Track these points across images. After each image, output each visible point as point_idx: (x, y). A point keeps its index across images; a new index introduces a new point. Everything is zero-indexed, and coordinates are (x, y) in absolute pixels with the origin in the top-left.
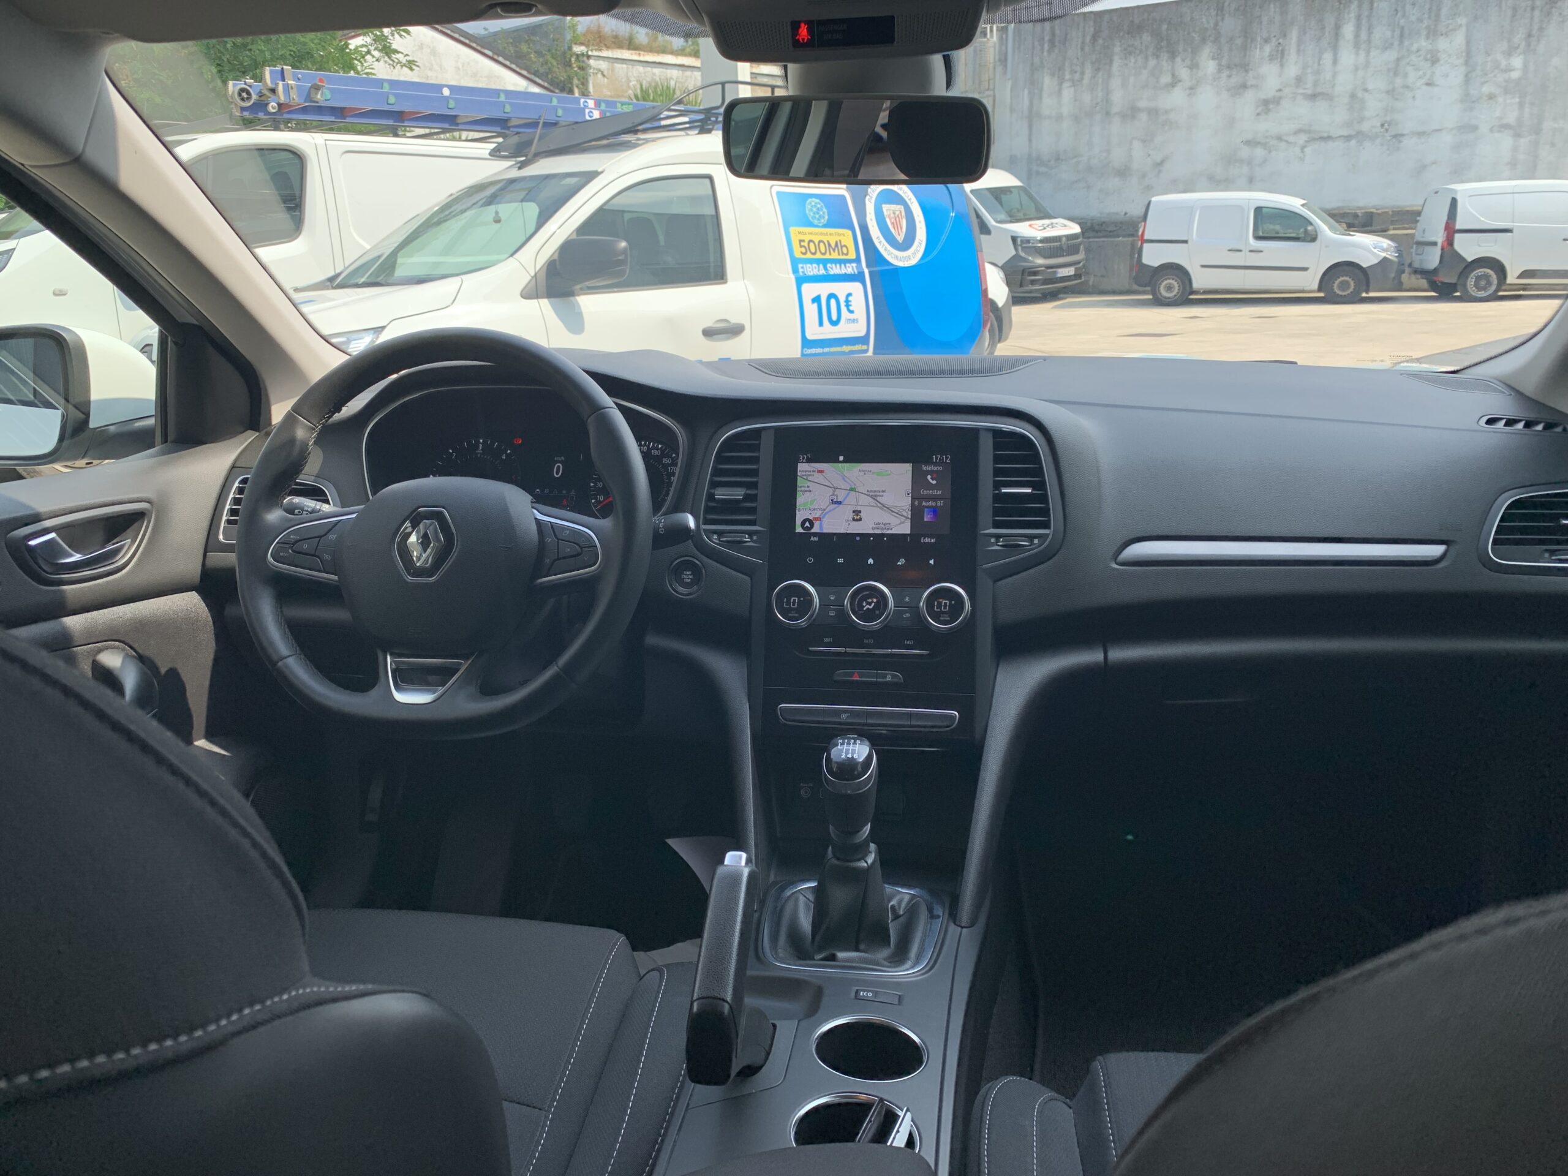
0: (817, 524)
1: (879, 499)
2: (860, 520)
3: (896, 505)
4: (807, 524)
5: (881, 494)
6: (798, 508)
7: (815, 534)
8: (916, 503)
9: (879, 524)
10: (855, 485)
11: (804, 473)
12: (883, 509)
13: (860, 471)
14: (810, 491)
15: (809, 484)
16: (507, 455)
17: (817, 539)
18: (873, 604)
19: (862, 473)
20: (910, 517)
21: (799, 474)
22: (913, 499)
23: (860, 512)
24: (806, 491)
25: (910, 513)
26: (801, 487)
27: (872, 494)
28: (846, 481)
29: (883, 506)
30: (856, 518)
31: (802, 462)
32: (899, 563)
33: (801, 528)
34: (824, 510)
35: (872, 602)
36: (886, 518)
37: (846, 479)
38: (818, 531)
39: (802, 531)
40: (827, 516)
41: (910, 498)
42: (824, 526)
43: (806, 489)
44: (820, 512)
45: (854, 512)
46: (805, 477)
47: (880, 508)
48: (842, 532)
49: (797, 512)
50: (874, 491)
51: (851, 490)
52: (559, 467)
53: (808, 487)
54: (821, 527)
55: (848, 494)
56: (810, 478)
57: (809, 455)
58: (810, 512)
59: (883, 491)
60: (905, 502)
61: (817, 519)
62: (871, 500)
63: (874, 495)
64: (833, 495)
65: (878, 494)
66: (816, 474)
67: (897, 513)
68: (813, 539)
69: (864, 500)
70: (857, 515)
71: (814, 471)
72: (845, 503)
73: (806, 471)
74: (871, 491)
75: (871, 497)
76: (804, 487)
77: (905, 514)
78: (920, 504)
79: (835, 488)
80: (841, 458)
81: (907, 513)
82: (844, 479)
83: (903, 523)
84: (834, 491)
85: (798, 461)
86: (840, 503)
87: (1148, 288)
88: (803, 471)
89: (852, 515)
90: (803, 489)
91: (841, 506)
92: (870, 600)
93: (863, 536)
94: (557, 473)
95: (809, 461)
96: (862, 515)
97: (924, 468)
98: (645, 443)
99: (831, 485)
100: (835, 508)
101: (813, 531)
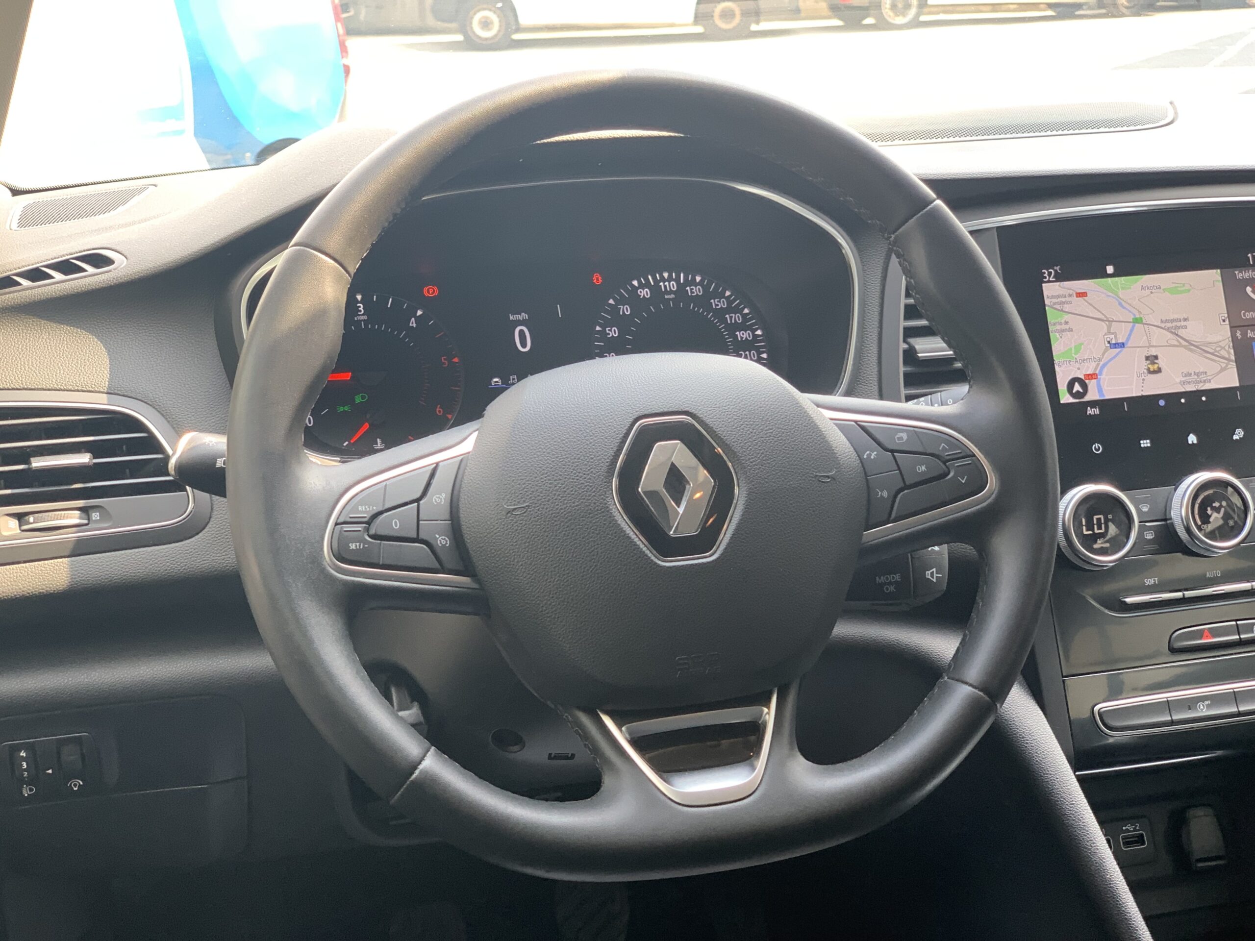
0: (1092, 384)
1: (1181, 332)
2: (1159, 371)
3: (1209, 340)
4: (1077, 387)
5: (1183, 323)
6: (1056, 362)
7: (1093, 404)
8: (1238, 334)
9: (1190, 375)
10: (1140, 312)
11: (1055, 300)
12: (1191, 350)
13: (1143, 288)
14: (1071, 330)
15: (1067, 317)
16: (418, 319)
17: (1096, 411)
18: (1223, 510)
19: (1148, 292)
20: (1233, 358)
21: (1047, 302)
22: (1233, 328)
23: (1156, 357)
24: (1064, 331)
25: (1232, 351)
26: (1054, 324)
27: (1169, 325)
28: (1124, 308)
29: (1191, 345)
30: (1152, 368)
31: (1049, 281)
32: (1235, 437)
33: (1068, 395)
34: (1100, 360)
35: (1221, 506)
36: (1197, 363)
37: (1123, 303)
38: (1096, 397)
39: (1072, 400)
40: (1105, 370)
41: (1228, 327)
42: (1105, 388)
43: (1064, 327)
44: (1094, 364)
45: (1147, 358)
46: (1058, 307)
47: (1185, 347)
48: (1134, 395)
49: (1057, 368)
50: (1173, 321)
51: (1137, 321)
52: (522, 333)
53: (1067, 323)
54: (1100, 390)
55: (1133, 327)
56: (1067, 308)
57: (1058, 268)
58: (1077, 365)
59: (1185, 320)
60: (1222, 335)
61: (1091, 376)
62: (1169, 335)
63: (1173, 328)
64: (1109, 333)
65: (1179, 324)
66: (1074, 299)
67: (1212, 354)
68: (1091, 411)
69: (1160, 337)
70: (1153, 363)
71: (1070, 295)
72: (1129, 344)
73: (1058, 297)
74: (1167, 321)
75: (1168, 330)
76: (1060, 324)
77: (1223, 353)
78: (1244, 334)
79: (1110, 321)
80: (1110, 269)
81: (1229, 353)
82: (1120, 304)
83: (1223, 370)
84: (1109, 327)
85: (1041, 280)
86: (1122, 345)
87: (454, 25)
88: (1053, 297)
89: (1145, 364)
90: (1058, 327)
91: (1125, 350)
92: (1216, 504)
93: (1172, 398)
94: (524, 345)
95: (1059, 278)
96: (1161, 362)
97: (1240, 275)
98: (670, 276)
99: (1100, 316)
100: (1118, 354)
101: (1087, 398)
